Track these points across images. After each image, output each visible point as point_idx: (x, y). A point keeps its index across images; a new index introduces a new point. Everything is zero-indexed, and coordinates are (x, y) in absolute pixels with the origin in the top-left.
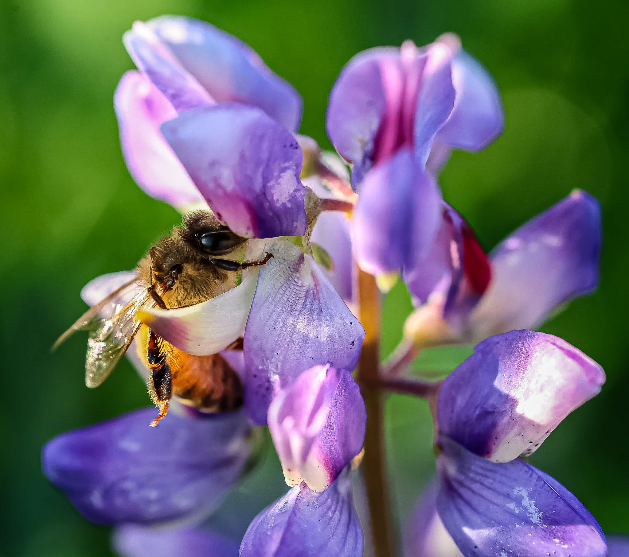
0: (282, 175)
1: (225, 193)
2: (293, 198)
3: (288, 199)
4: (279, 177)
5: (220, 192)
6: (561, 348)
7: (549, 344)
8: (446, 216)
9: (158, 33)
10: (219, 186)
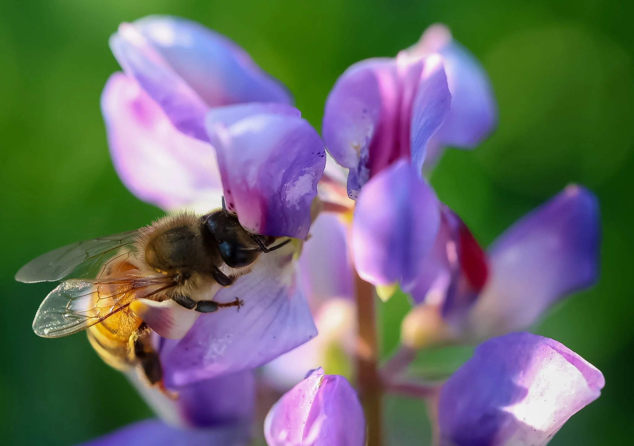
0: (300, 178)
1: (248, 189)
2: (302, 201)
3: (298, 202)
4: (297, 179)
5: (244, 188)
6: (561, 352)
7: (549, 347)
8: (444, 219)
9: (146, 35)
10: (245, 182)
